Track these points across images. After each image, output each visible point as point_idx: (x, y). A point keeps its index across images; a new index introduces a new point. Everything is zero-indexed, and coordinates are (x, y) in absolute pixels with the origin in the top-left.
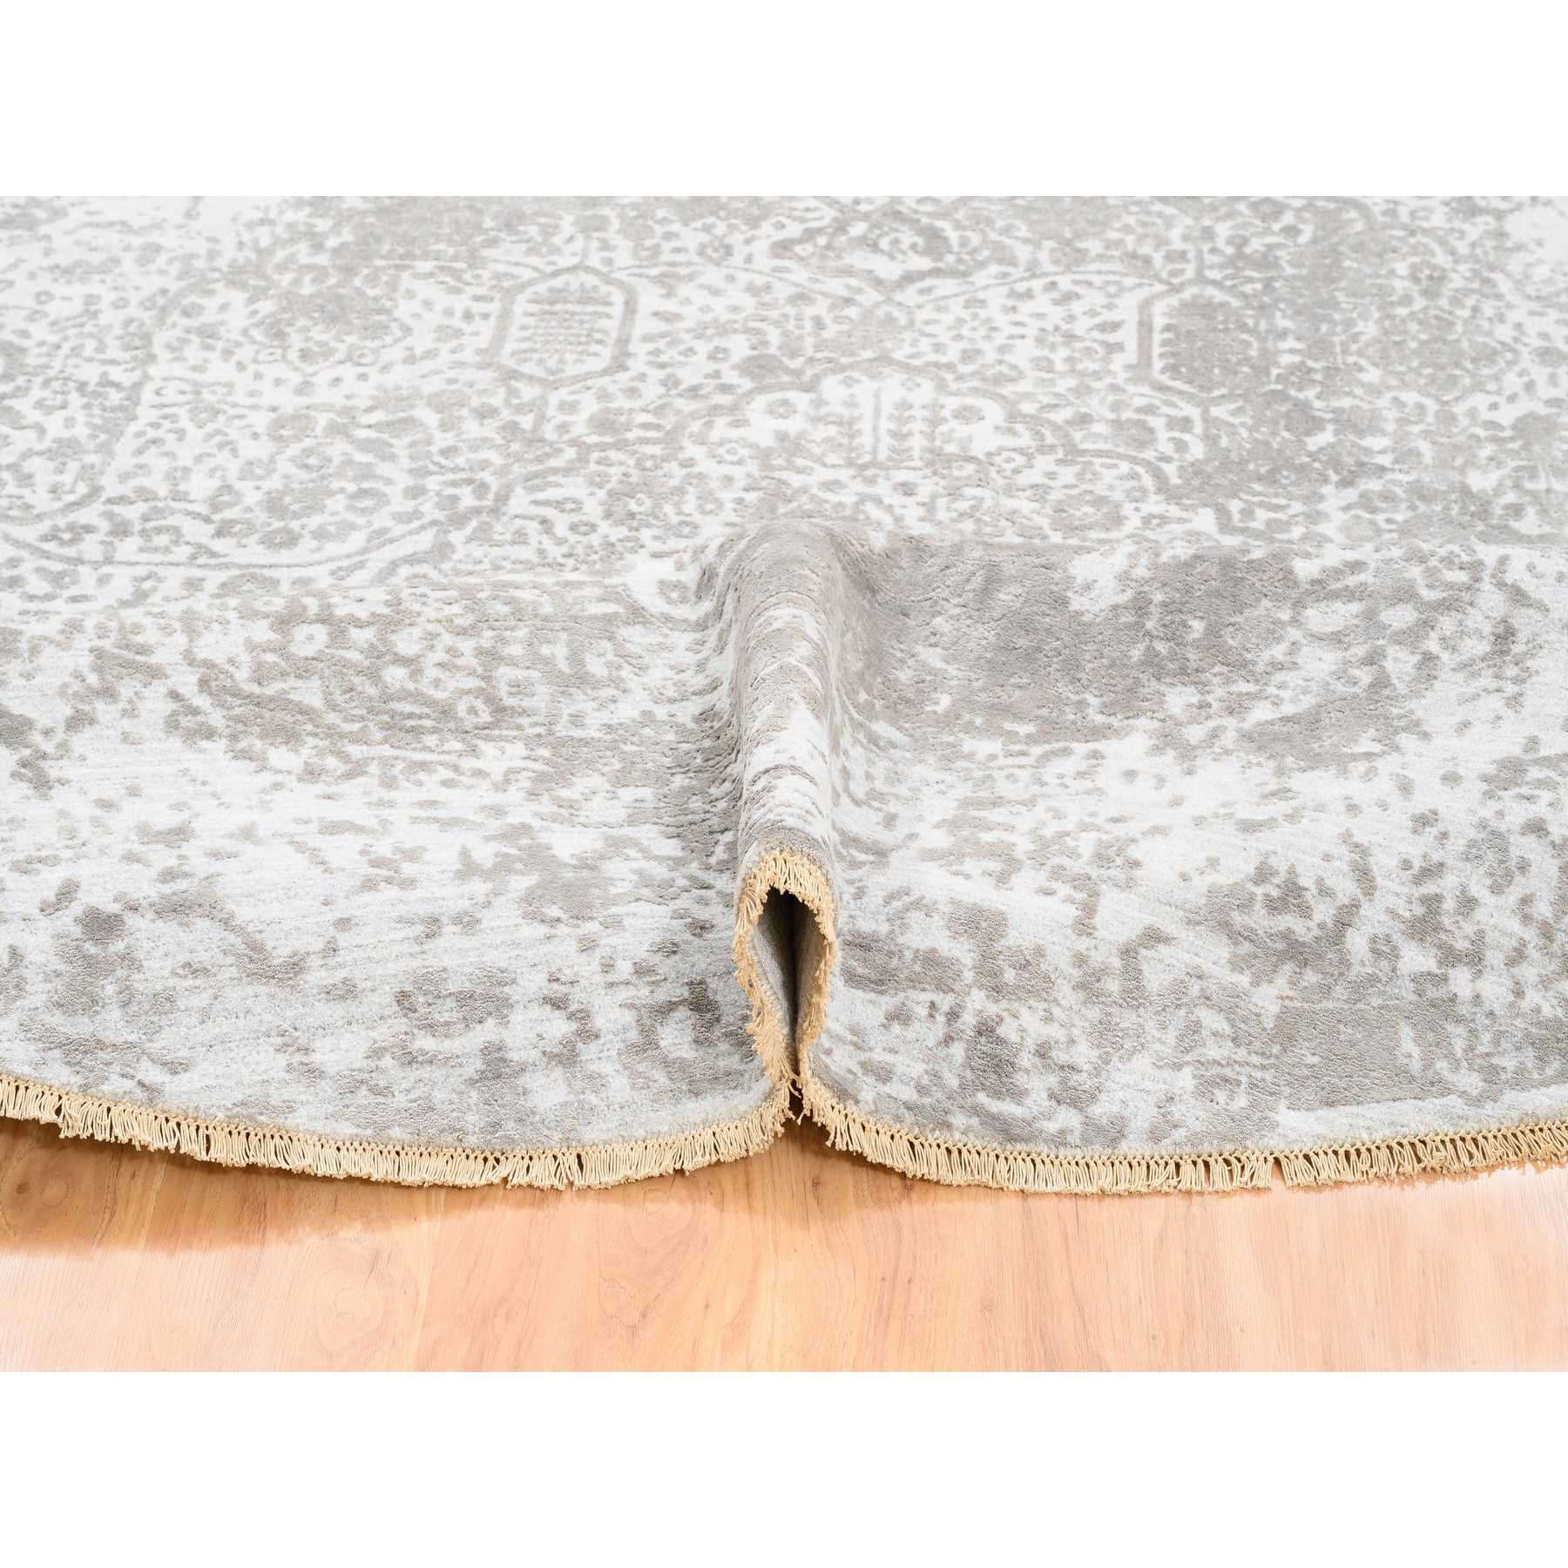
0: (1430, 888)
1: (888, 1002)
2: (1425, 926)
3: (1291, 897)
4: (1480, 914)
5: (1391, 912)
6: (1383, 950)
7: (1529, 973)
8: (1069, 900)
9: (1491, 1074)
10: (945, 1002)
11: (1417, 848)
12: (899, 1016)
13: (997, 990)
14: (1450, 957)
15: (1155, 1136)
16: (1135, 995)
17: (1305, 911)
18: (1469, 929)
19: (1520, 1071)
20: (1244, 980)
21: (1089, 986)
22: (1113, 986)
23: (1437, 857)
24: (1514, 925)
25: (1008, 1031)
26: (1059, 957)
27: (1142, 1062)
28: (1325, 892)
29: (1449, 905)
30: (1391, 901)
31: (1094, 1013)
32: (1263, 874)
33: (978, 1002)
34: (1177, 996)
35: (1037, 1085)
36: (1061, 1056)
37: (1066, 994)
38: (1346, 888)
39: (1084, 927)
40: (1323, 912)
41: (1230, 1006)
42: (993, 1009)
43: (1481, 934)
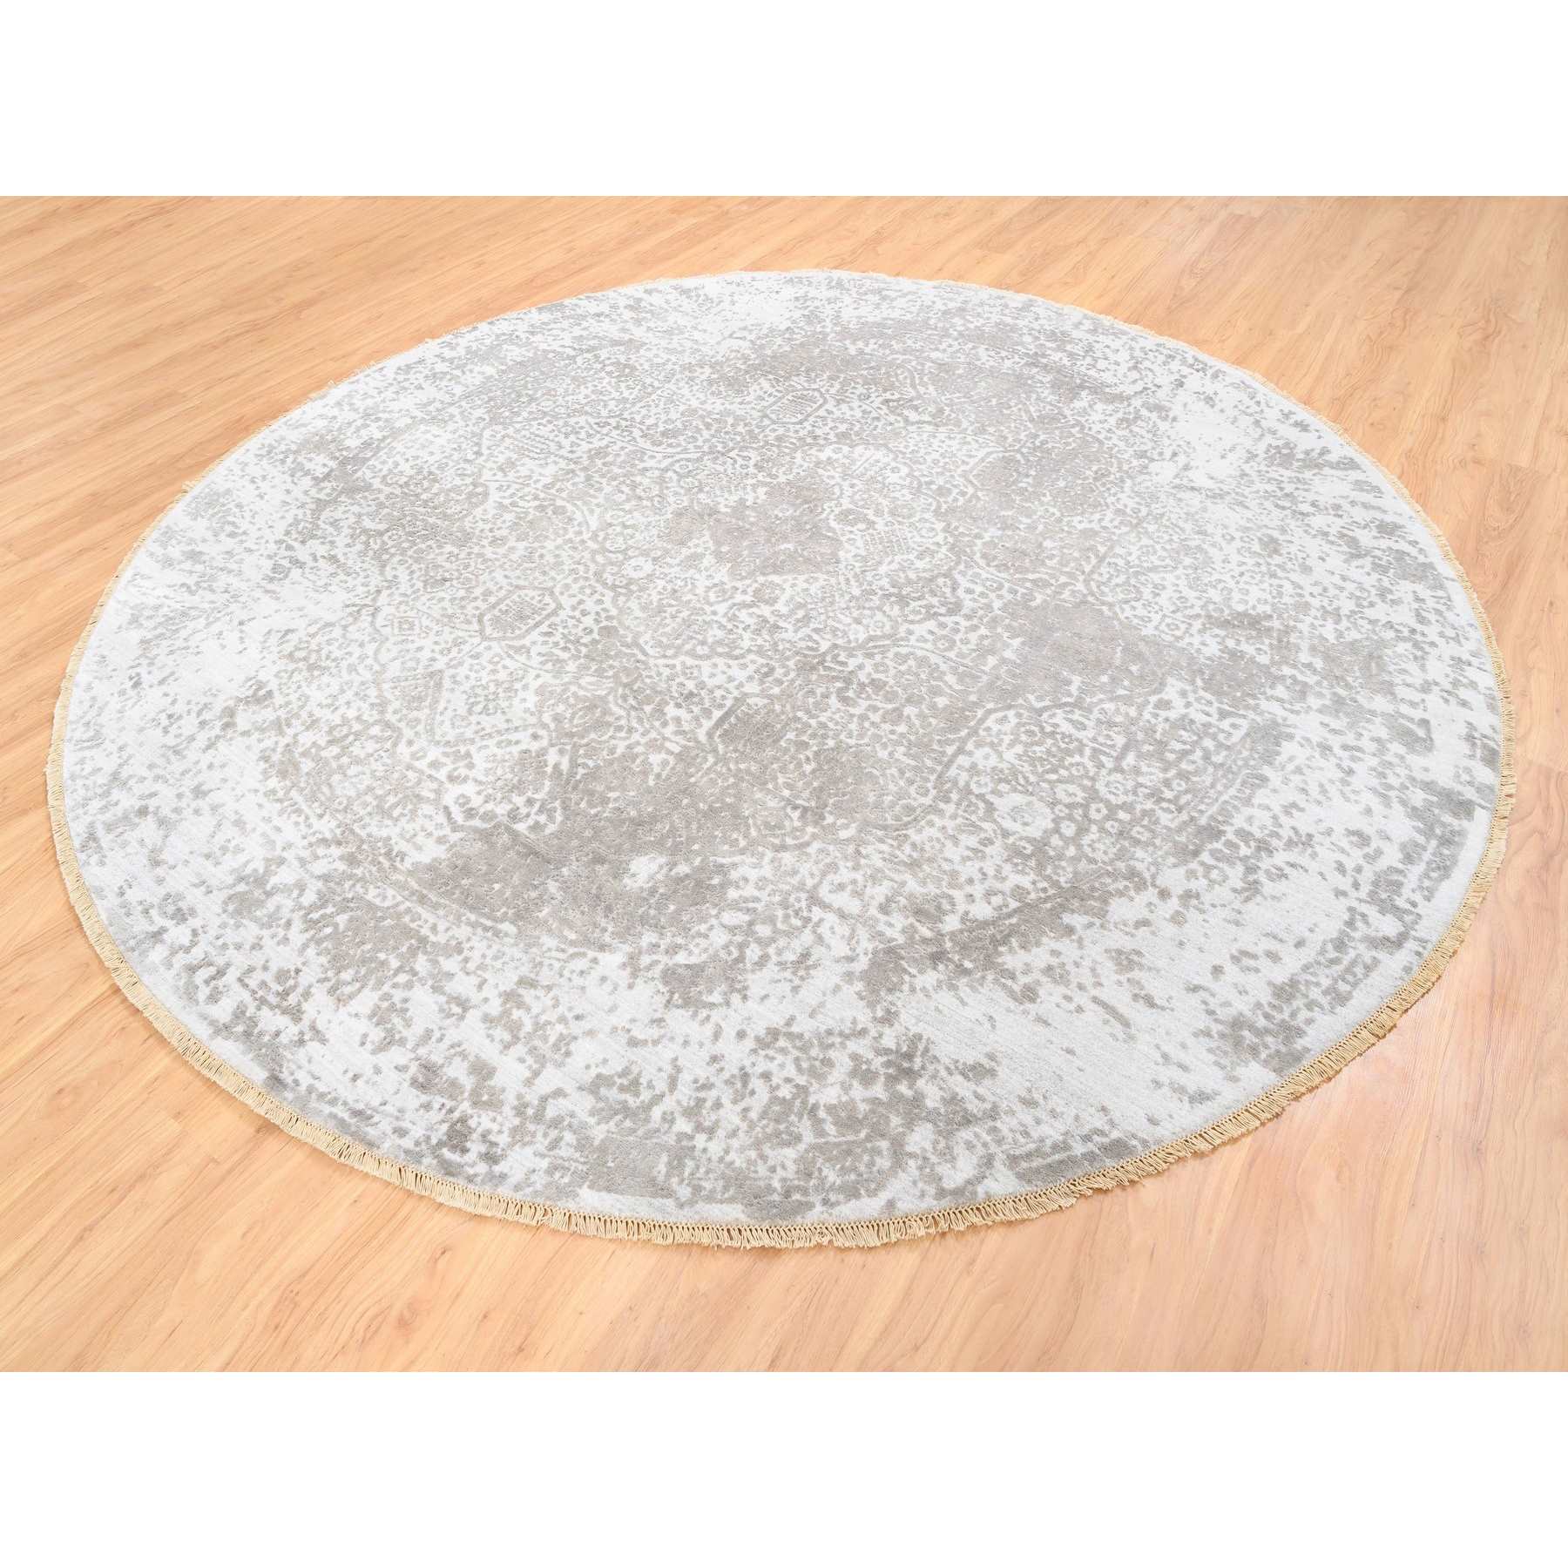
0: (702, 1095)
1: (424, 1098)
2: (692, 1112)
3: (634, 1086)
4: (722, 1112)
5: (679, 1102)
6: (668, 1119)
7: (735, 1143)
8: (530, 1067)
9: (697, 1189)
10: (449, 1104)
11: (703, 1073)
12: (427, 1107)
13: (475, 1104)
14: (699, 1128)
15: (517, 1188)
16: (538, 1117)
17: (637, 1094)
18: (714, 1117)
19: (713, 1191)
20: (592, 1121)
21: (520, 1110)
22: (530, 1112)
23: (712, 1080)
24: (737, 1120)
25: (472, 1123)
27: (529, 1150)
28: (650, 1086)
29: (709, 1104)
30: (680, 1097)
31: (517, 1121)
32: (624, 1073)
33: (465, 1107)
34: (556, 1123)
35: (476, 1147)
36: (492, 1138)
37: (507, 1110)
38: (661, 1086)
39: (529, 1082)
40: (646, 1096)
41: (579, 1130)
42: (470, 1111)
43: (717, 1122)
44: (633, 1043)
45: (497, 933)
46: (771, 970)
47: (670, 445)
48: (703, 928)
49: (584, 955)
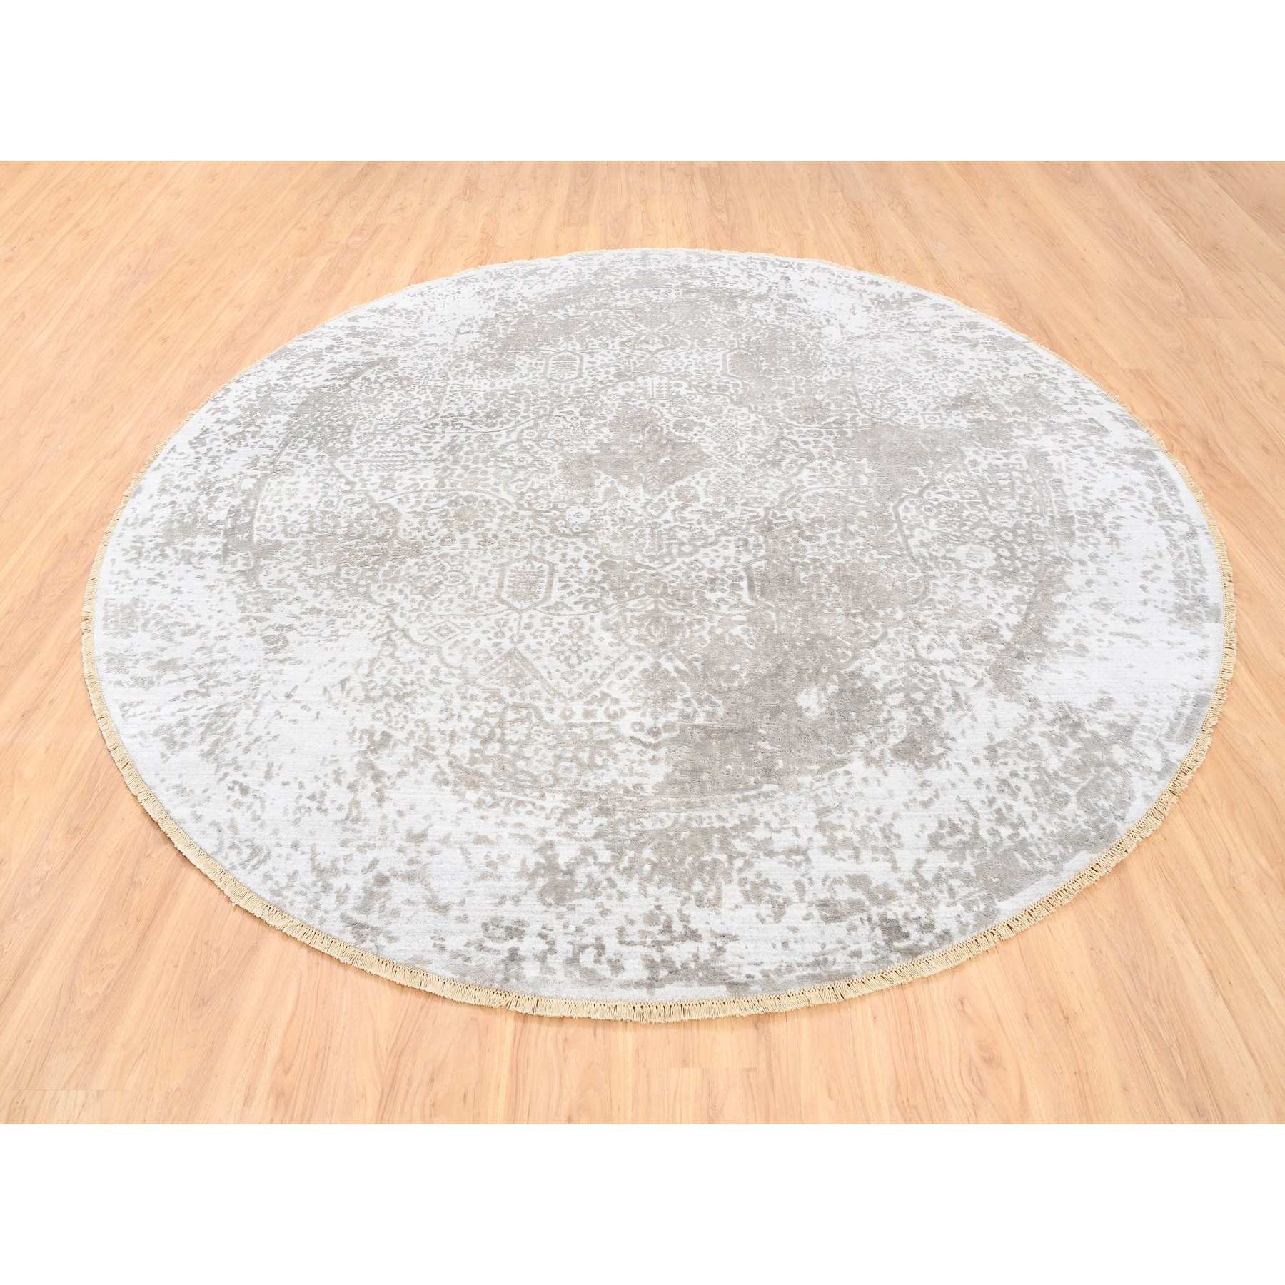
0: (995, 807)
1: (845, 924)
2: (1001, 819)
3: (955, 830)
4: (1015, 809)
5: (989, 820)
6: (994, 833)
7: (1041, 821)
8: (885, 860)
9: (1053, 858)
10: (864, 916)
11: (983, 794)
12: (852, 928)
13: (879, 904)
14: (1014, 826)
15: (962, 932)
16: (925, 884)
17: (962, 832)
18: (1016, 816)
19: (1061, 855)
20: (957, 864)
21: (909, 887)
22: (916, 885)
23: (991, 796)
24: (1028, 808)
25: (890, 916)
26: (894, 885)
27: (942, 907)
28: (964, 822)
29: (1004, 810)
30: (986, 817)
31: (916, 896)
32: (941, 825)
33: (875, 911)
34: (937, 879)
35: (911, 929)
36: (912, 916)
37: (902, 894)
38: (970, 818)
39: (895, 868)
40: (967, 829)
41: (955, 873)
42: (881, 911)
43: (1019, 815)
44: (926, 804)
45: (767, 795)
46: (949, 716)
47: (502, 423)
48: (885, 715)
49: (836, 773)
